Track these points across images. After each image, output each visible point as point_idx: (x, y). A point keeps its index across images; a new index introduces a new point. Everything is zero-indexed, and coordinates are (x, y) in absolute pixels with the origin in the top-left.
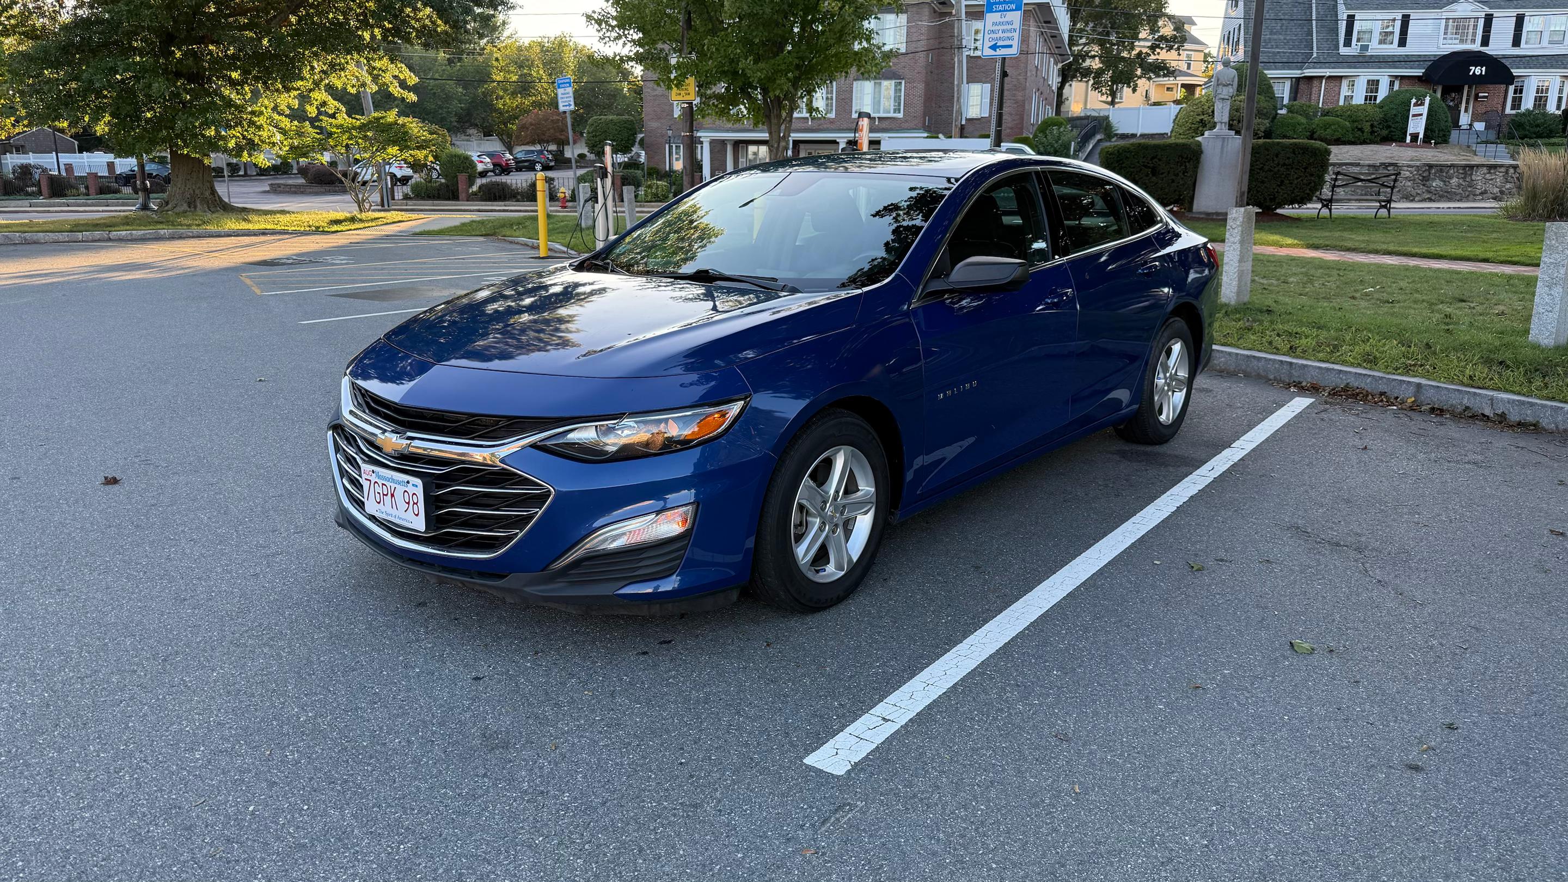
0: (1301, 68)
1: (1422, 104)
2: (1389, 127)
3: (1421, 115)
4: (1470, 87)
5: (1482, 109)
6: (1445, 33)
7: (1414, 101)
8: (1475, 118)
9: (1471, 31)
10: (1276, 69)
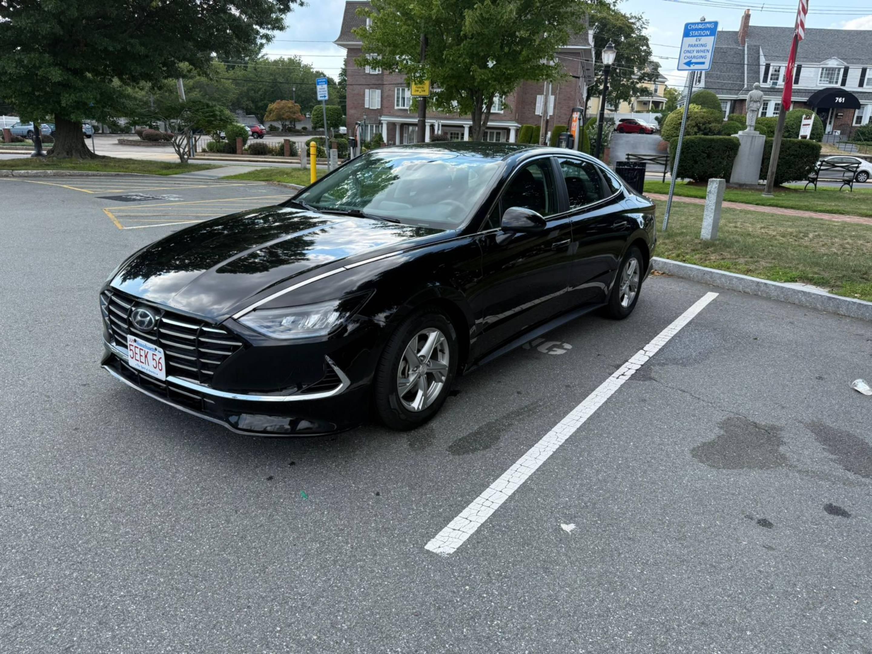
0: (737, 94)
1: (810, 118)
2: (789, 131)
3: (809, 125)
4: (833, 110)
5: (839, 123)
6: (821, 77)
7: (804, 116)
8: (835, 128)
9: (836, 76)
10: (723, 94)
